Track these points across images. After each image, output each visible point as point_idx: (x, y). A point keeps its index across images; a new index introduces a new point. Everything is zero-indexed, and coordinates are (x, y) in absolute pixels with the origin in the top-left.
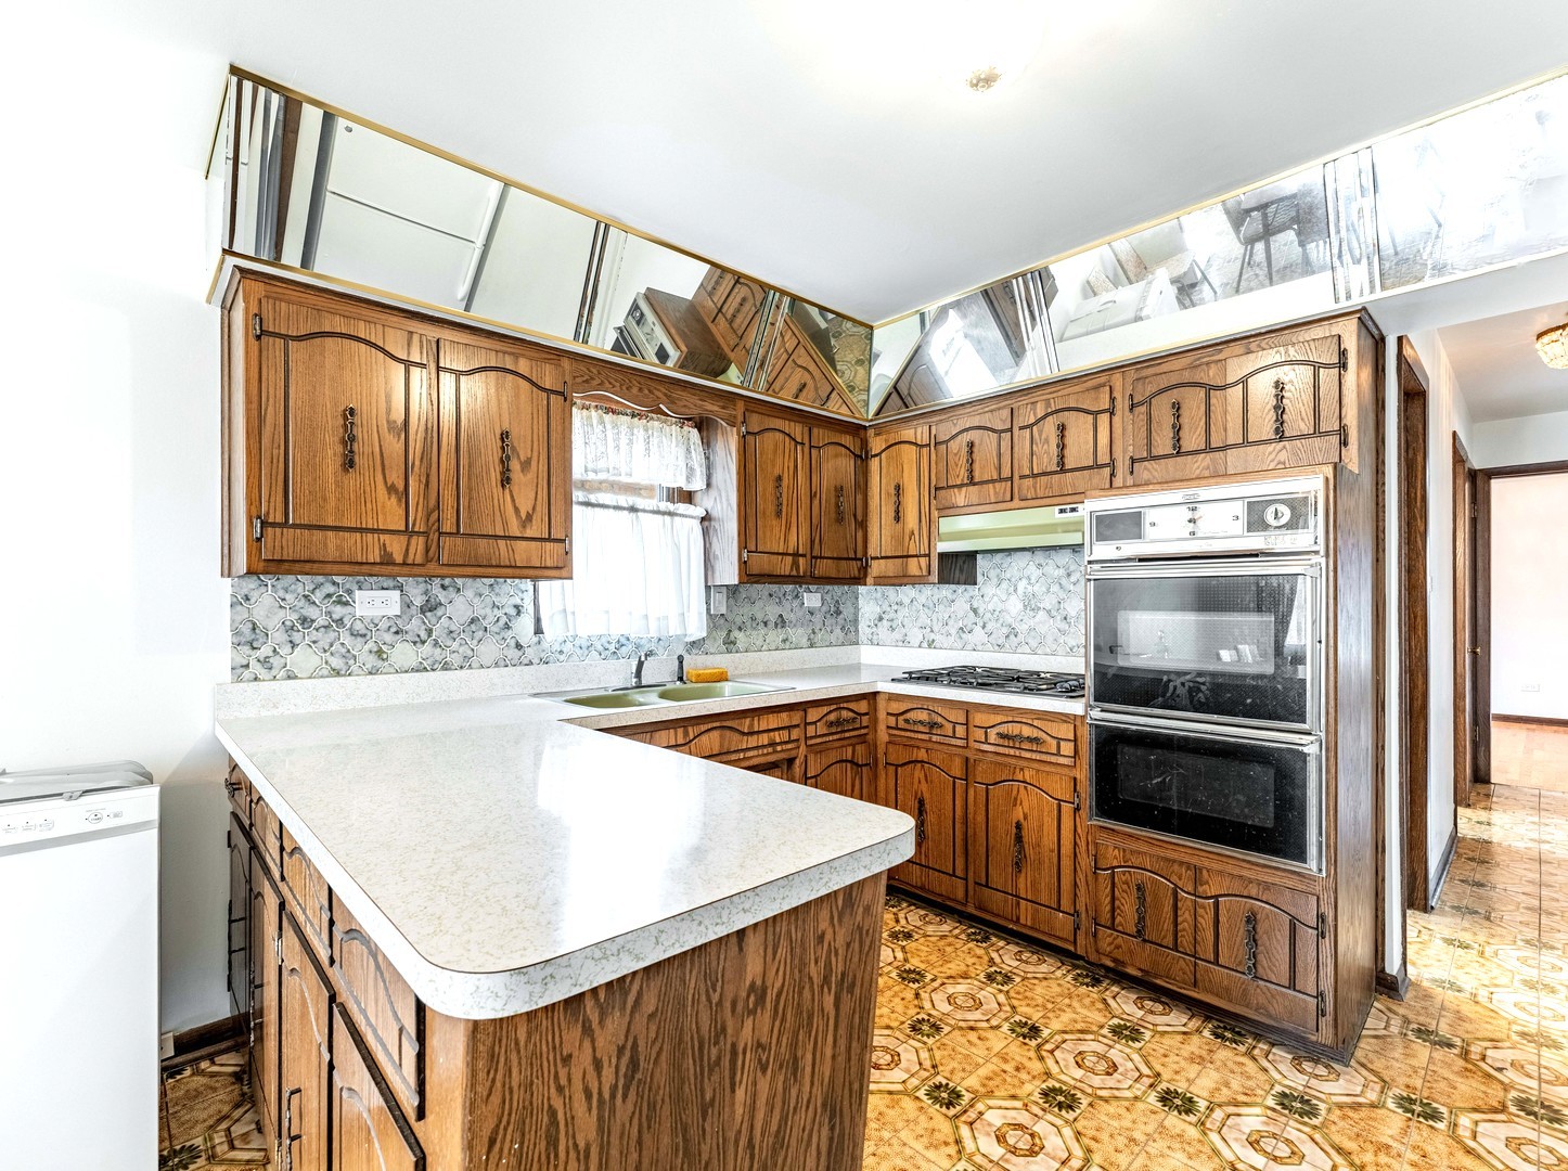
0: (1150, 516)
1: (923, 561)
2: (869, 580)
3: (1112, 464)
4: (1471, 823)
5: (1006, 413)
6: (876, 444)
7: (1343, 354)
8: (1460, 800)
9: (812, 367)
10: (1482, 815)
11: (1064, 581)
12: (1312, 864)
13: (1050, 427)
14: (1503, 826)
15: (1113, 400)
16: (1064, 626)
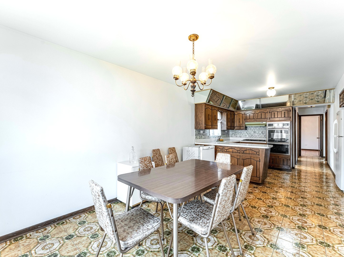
0: (274, 124)
1: (243, 127)
2: (235, 129)
3: (267, 118)
4: (299, 159)
5: (254, 112)
6: (236, 113)
7: (290, 110)
8: (298, 157)
9: (226, 103)
10: (300, 158)
11: (259, 130)
12: (289, 154)
13: (260, 114)
14: (302, 159)
15: (267, 112)
16: (259, 135)
